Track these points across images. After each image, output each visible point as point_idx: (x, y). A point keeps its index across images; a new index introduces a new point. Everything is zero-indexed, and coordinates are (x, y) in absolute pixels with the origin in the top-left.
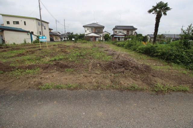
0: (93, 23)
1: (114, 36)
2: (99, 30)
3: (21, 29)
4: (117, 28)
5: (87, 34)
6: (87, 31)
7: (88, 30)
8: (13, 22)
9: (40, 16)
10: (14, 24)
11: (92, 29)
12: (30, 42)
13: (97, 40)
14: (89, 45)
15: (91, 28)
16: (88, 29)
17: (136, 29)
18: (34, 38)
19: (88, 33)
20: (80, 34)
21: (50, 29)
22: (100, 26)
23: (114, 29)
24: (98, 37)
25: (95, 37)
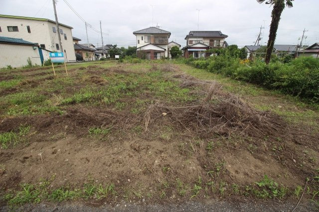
0: (151, 28)
1: (189, 50)
2: (161, 39)
3: (21, 40)
4: (192, 35)
5: (140, 48)
7: (142, 40)
8: (8, 27)
9: (56, 15)
10: (9, 31)
11: (149, 38)
12: (39, 63)
13: (159, 58)
14: (144, 67)
15: (148, 36)
16: (142, 38)
17: (227, 36)
18: (47, 56)
19: (143, 44)
20: (129, 48)
21: (75, 40)
22: (163, 32)
23: (187, 37)
24: (160, 52)
25: (155, 53)
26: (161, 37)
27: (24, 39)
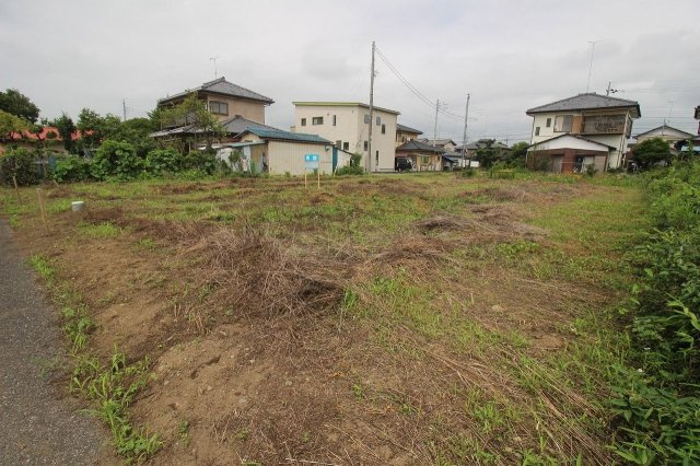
0: (580, 96)
1: (686, 148)
2: (604, 121)
3: (317, 136)
5: (536, 145)
6: (543, 129)
8: (313, 118)
9: (372, 94)
10: (313, 123)
11: (568, 121)
15: (567, 117)
16: (549, 121)
18: (343, 160)
19: (552, 137)
22: (613, 104)
24: (592, 154)
25: (579, 157)
26: (604, 116)
27: (320, 136)
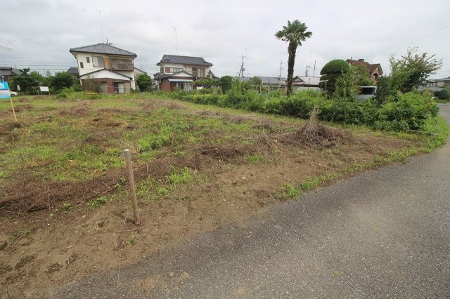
0: (99, 44)
1: (170, 80)
2: (121, 63)
4: (167, 60)
6: (85, 64)
7: (88, 61)
11: (101, 60)
13: (121, 91)
14: (108, 102)
15: (99, 57)
16: (88, 59)
17: (212, 65)
22: (123, 53)
23: (161, 63)
24: (123, 82)
25: (116, 84)
26: (120, 60)
